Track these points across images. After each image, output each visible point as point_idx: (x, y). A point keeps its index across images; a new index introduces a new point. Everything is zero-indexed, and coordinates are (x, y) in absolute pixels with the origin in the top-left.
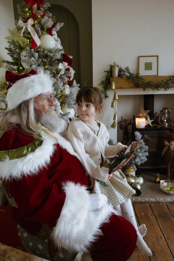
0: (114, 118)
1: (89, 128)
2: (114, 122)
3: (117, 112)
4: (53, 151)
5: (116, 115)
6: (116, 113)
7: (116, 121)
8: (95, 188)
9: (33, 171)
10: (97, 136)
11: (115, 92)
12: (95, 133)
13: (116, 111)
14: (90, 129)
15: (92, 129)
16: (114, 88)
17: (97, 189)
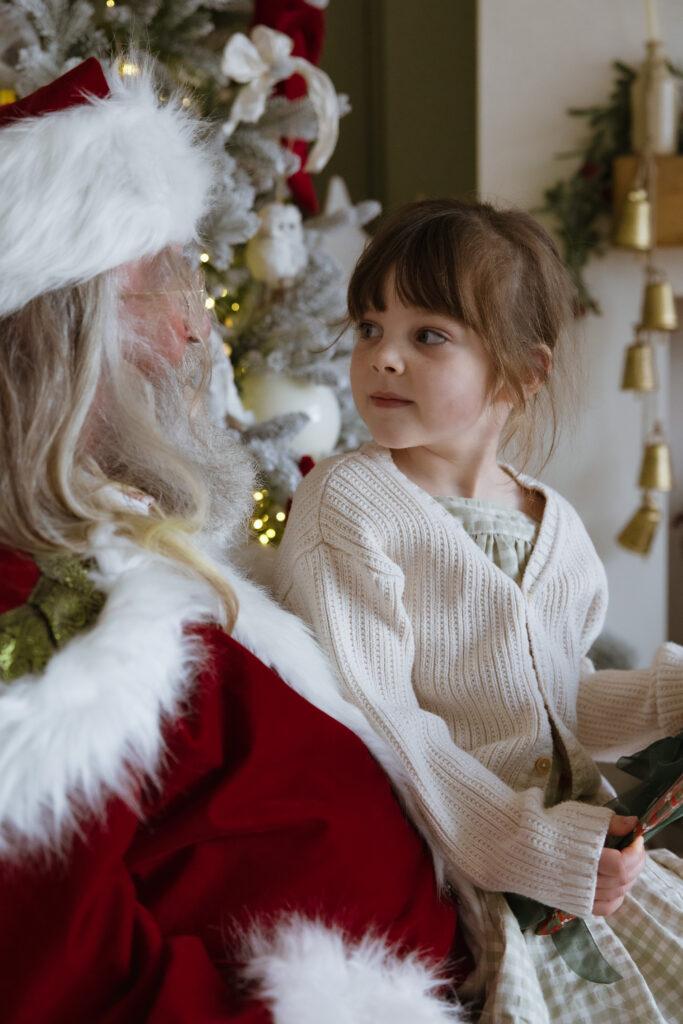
0: (647, 476)
1: (450, 516)
2: (645, 510)
3: (666, 428)
4: (182, 675)
5: (663, 455)
6: (657, 430)
7: (660, 502)
8: (502, 988)
9: (27, 822)
10: (514, 585)
11: (650, 271)
12: (497, 562)
13: (662, 413)
14: (466, 526)
15: (478, 525)
16: (642, 235)
17: (518, 990)
